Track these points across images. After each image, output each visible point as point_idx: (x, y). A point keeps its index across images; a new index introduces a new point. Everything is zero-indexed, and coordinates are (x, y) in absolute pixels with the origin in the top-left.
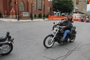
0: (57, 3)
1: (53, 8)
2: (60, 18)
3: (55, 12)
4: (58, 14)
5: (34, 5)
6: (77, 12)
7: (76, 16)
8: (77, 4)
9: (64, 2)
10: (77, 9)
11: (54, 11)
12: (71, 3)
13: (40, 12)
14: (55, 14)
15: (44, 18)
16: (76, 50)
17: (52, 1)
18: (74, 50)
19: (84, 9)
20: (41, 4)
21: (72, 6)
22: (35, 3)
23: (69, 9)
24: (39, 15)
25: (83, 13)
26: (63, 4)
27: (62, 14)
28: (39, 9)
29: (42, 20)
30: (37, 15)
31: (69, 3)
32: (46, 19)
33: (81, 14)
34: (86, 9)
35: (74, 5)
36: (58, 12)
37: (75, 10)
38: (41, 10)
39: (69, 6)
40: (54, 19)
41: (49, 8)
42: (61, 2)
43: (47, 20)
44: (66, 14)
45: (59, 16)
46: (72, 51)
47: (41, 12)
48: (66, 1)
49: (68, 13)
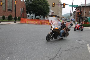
0: (31, 4)
1: (27, 9)
2: (34, 21)
3: (28, 15)
4: (32, 16)
5: (2, 3)
6: (53, 15)
7: (52, 20)
8: (53, 6)
9: (39, 3)
10: (52, 12)
11: (27, 13)
12: (47, 5)
13: (9, 13)
14: (29, 16)
15: (15, 21)
16: (57, 57)
17: (25, 1)
18: (55, 57)
19: (59, 13)
20: (11, 3)
21: (47, 8)
22: (4, 1)
23: (44, 12)
24: (9, 16)
25: (59, 17)
26: (38, 6)
27: (37, 17)
28: (8, 10)
29: (12, 23)
30: (6, 17)
31: (45, 6)
32: (17, 22)
33: (57, 18)
34: (61, 12)
35: (50, 8)
36: (32, 15)
37: (50, 13)
38: (11, 11)
39: (44, 8)
40: (27, 22)
41: (22, 9)
42: (36, 3)
43: (19, 24)
44: (40, 17)
45: (33, 19)
46: (53, 59)
47: (11, 14)
48: (41, 3)
49: (43, 16)
